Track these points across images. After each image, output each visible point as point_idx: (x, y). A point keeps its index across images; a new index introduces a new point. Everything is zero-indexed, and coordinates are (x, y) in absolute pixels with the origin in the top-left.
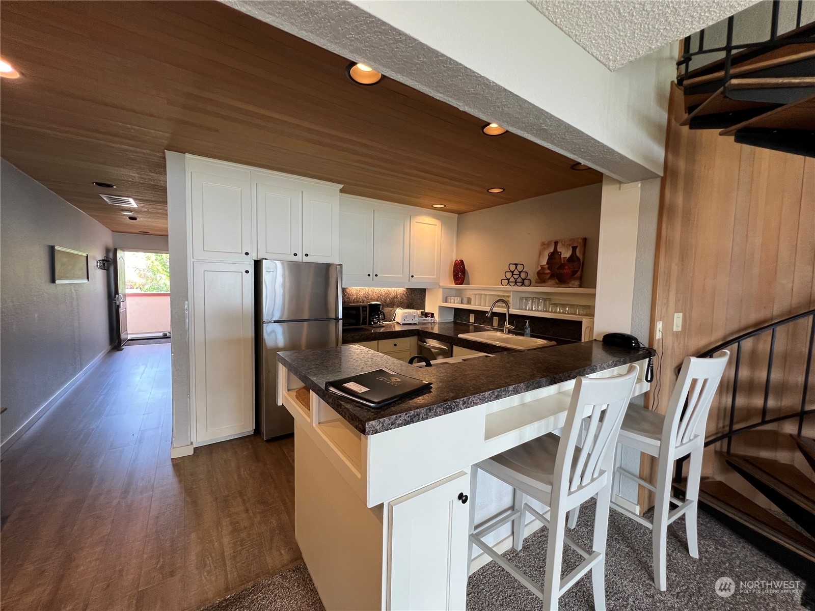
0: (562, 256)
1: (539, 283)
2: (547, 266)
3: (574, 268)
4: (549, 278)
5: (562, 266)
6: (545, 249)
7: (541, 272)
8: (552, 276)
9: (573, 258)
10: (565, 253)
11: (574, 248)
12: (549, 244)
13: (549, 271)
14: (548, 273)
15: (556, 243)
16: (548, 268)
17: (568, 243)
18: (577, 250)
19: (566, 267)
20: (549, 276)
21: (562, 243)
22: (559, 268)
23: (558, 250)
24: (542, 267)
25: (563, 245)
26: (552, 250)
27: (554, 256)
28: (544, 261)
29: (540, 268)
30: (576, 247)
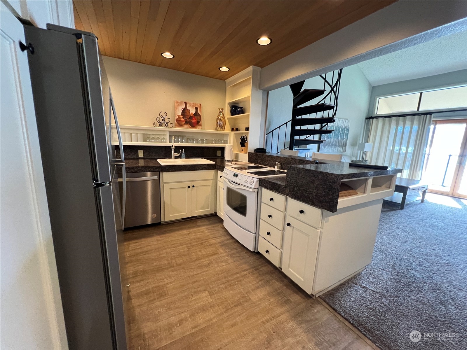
0: (191, 112)
1: (178, 126)
2: (182, 116)
3: (198, 119)
4: (184, 124)
5: (191, 118)
6: (179, 106)
7: (179, 119)
8: (186, 123)
9: (196, 114)
10: (192, 110)
11: (197, 109)
12: (181, 103)
13: (184, 120)
14: (184, 121)
15: (186, 103)
16: (183, 118)
17: (193, 105)
18: (198, 110)
19: (194, 119)
20: (184, 122)
21: (189, 104)
22: (189, 118)
23: (188, 108)
24: (179, 117)
25: (190, 105)
26: (184, 107)
27: (185, 111)
28: (180, 114)
29: (178, 117)
30: (197, 108)
